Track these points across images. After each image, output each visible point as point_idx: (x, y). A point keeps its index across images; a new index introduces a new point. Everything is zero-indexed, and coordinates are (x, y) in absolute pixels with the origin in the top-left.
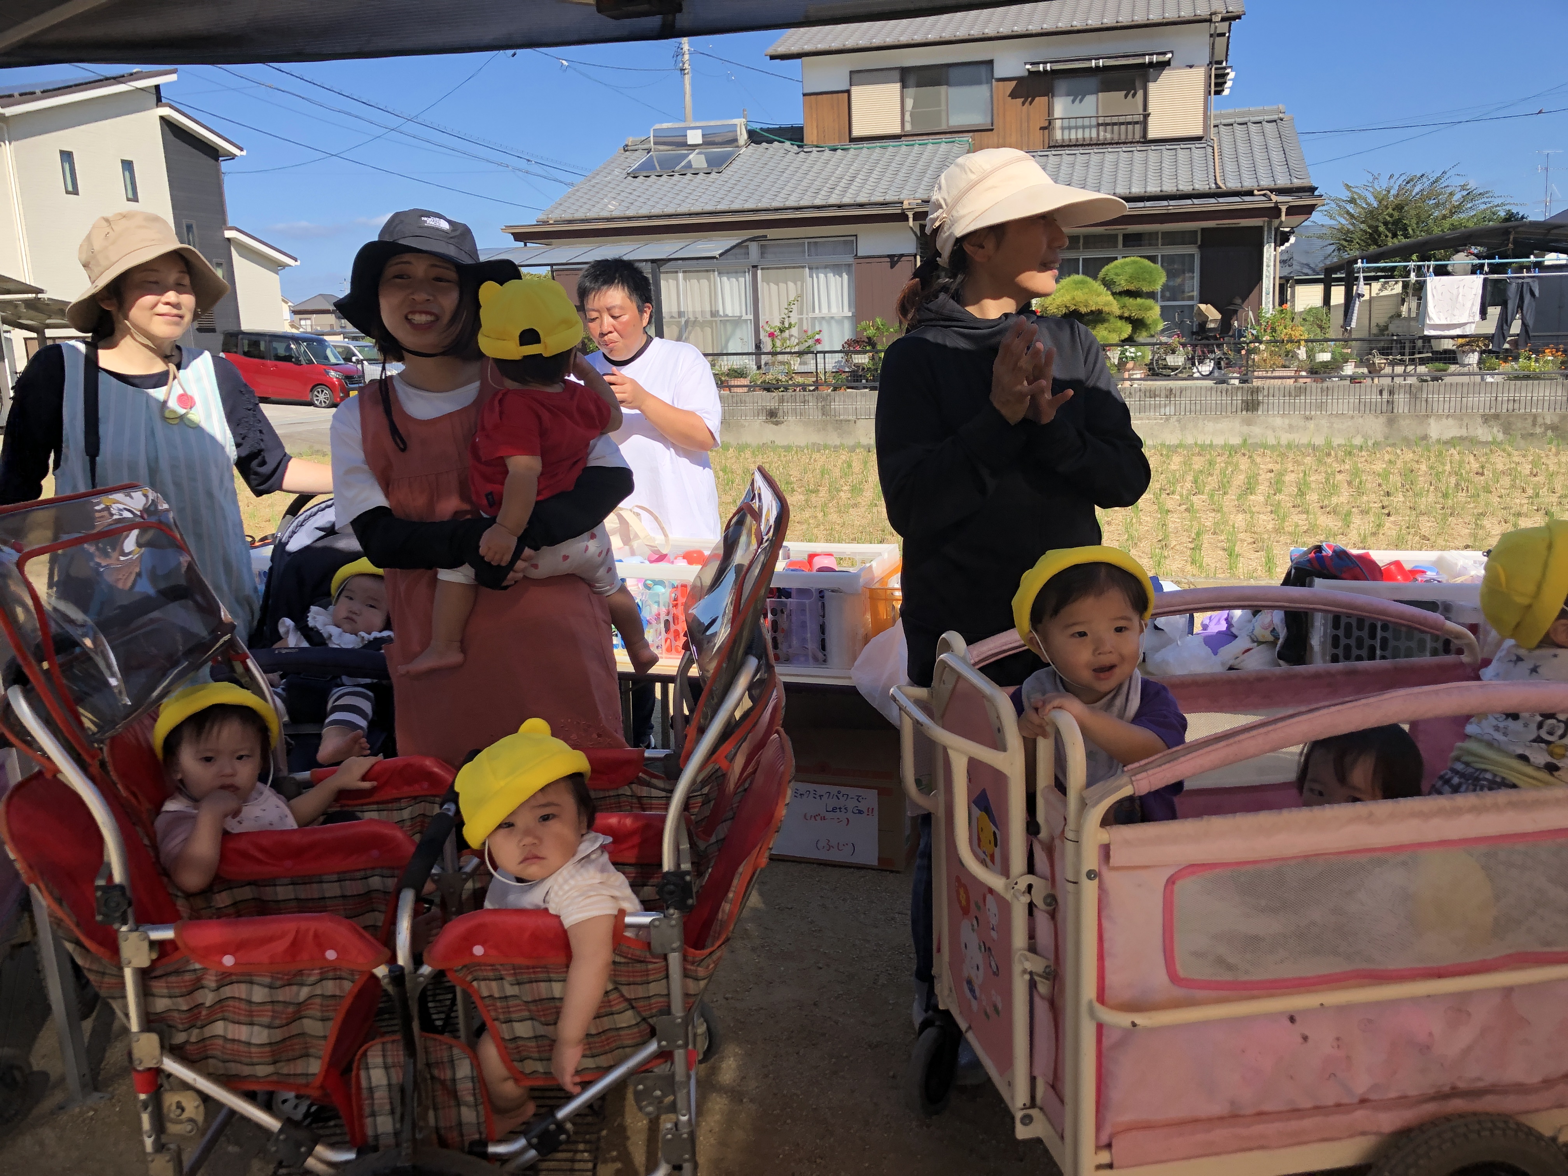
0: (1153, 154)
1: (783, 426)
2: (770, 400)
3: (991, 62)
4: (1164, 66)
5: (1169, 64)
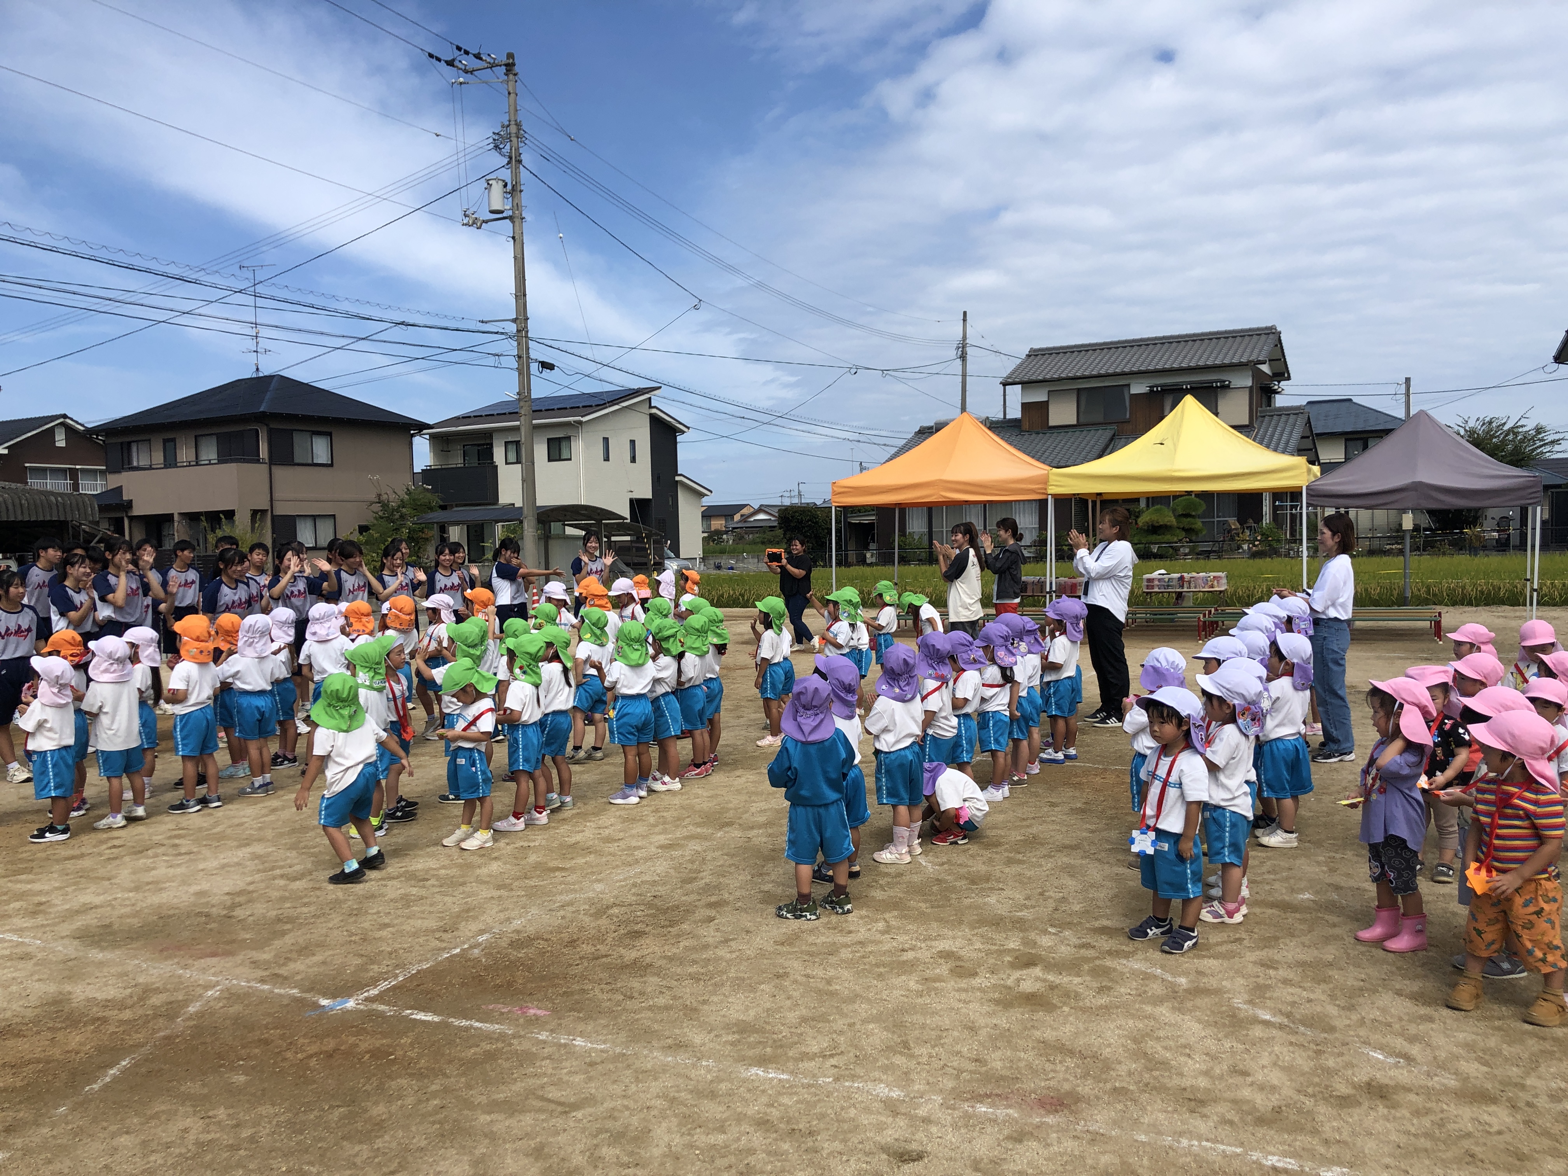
3: (1128, 385)
4: (1225, 387)
5: (1228, 387)
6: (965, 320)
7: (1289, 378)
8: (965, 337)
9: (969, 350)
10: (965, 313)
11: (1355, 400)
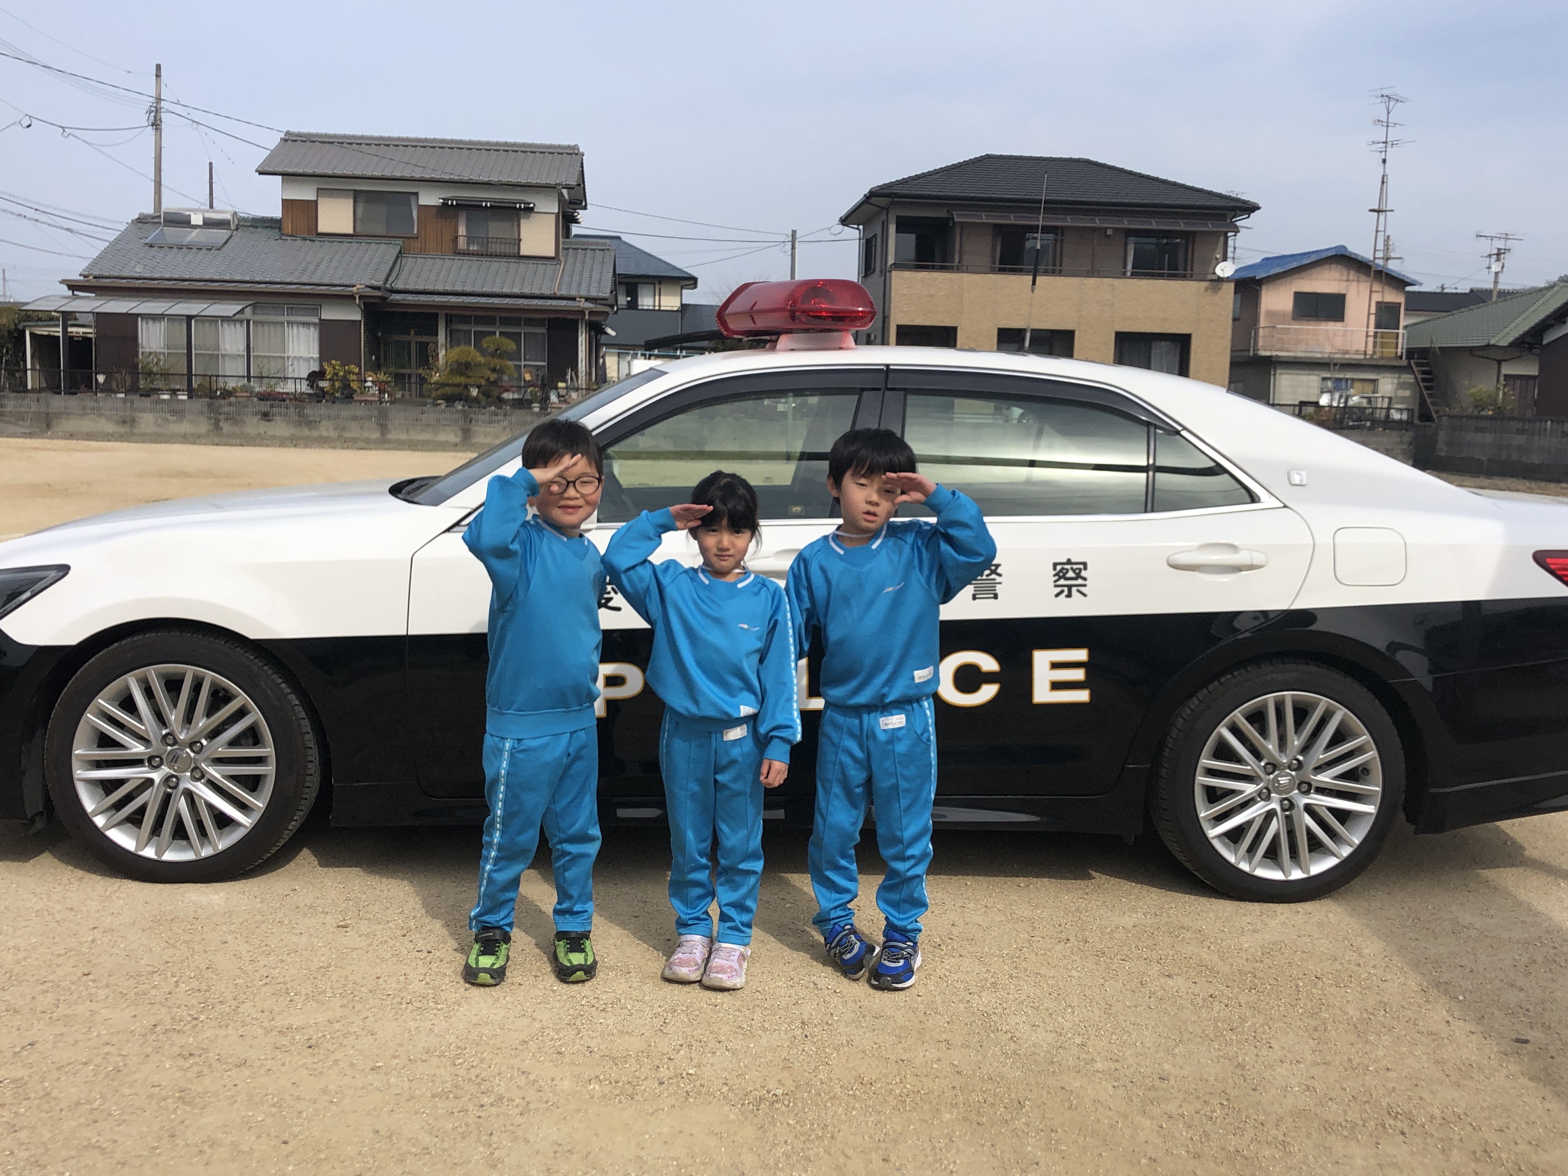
0: (523, 266)
1: (272, 423)
2: (265, 406)
3: (417, 194)
4: (529, 210)
5: (532, 209)
6: (158, 76)
7: (585, 208)
8: (159, 99)
9: (164, 116)
10: (158, 67)
11: (625, 238)
